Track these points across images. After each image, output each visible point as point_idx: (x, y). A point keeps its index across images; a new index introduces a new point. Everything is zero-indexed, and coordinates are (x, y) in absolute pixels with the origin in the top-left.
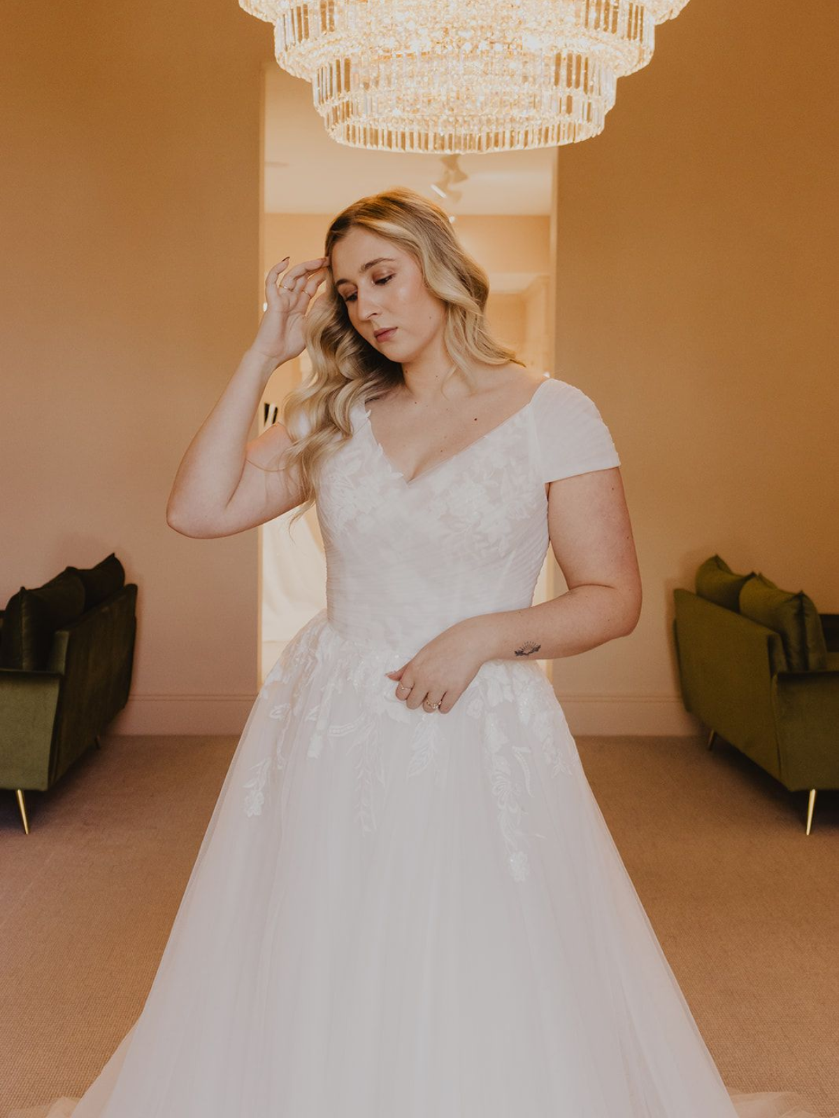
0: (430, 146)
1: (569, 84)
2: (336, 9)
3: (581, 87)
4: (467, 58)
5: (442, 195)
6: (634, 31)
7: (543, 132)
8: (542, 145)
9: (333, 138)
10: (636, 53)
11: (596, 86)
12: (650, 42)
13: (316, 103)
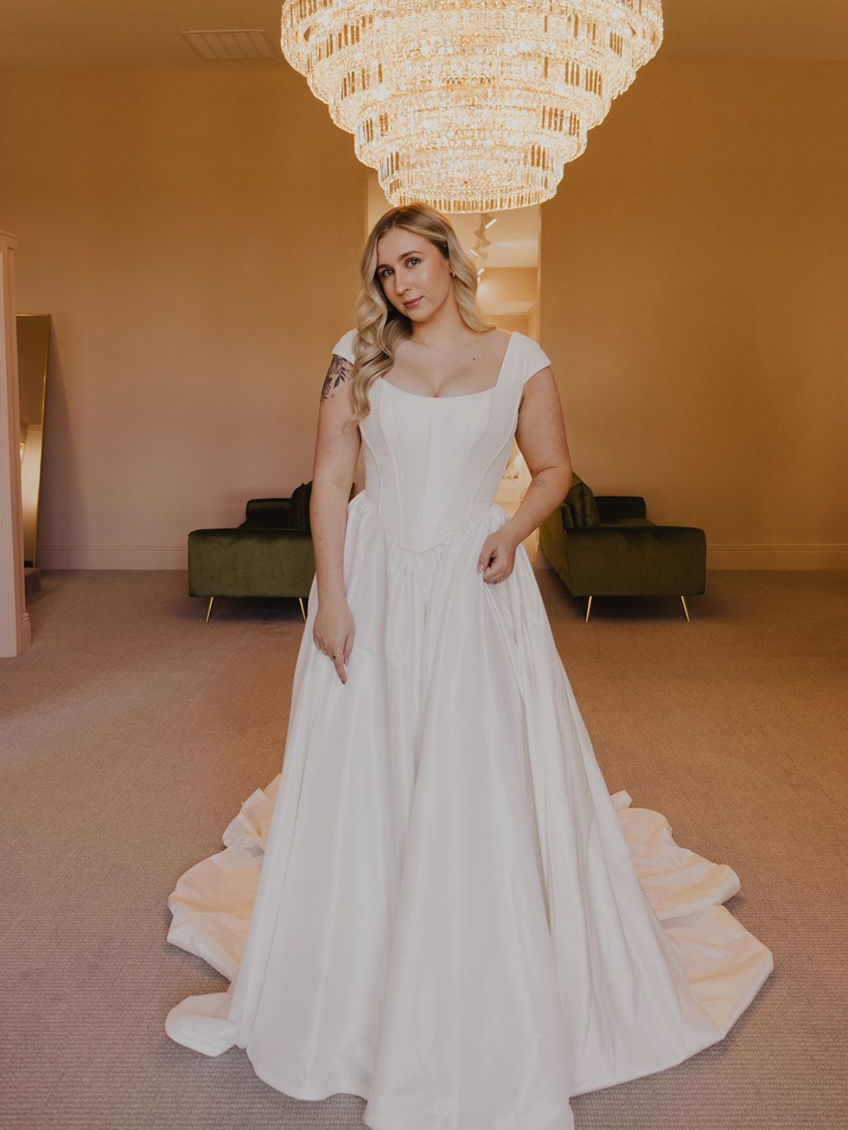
0: (452, 209)
1: (533, 165)
2: (389, 120)
3: (541, 167)
4: (469, 149)
5: (476, 255)
6: (573, 131)
7: (520, 198)
8: (519, 206)
9: (391, 203)
10: (576, 147)
11: (550, 165)
12: (584, 139)
13: (380, 180)
